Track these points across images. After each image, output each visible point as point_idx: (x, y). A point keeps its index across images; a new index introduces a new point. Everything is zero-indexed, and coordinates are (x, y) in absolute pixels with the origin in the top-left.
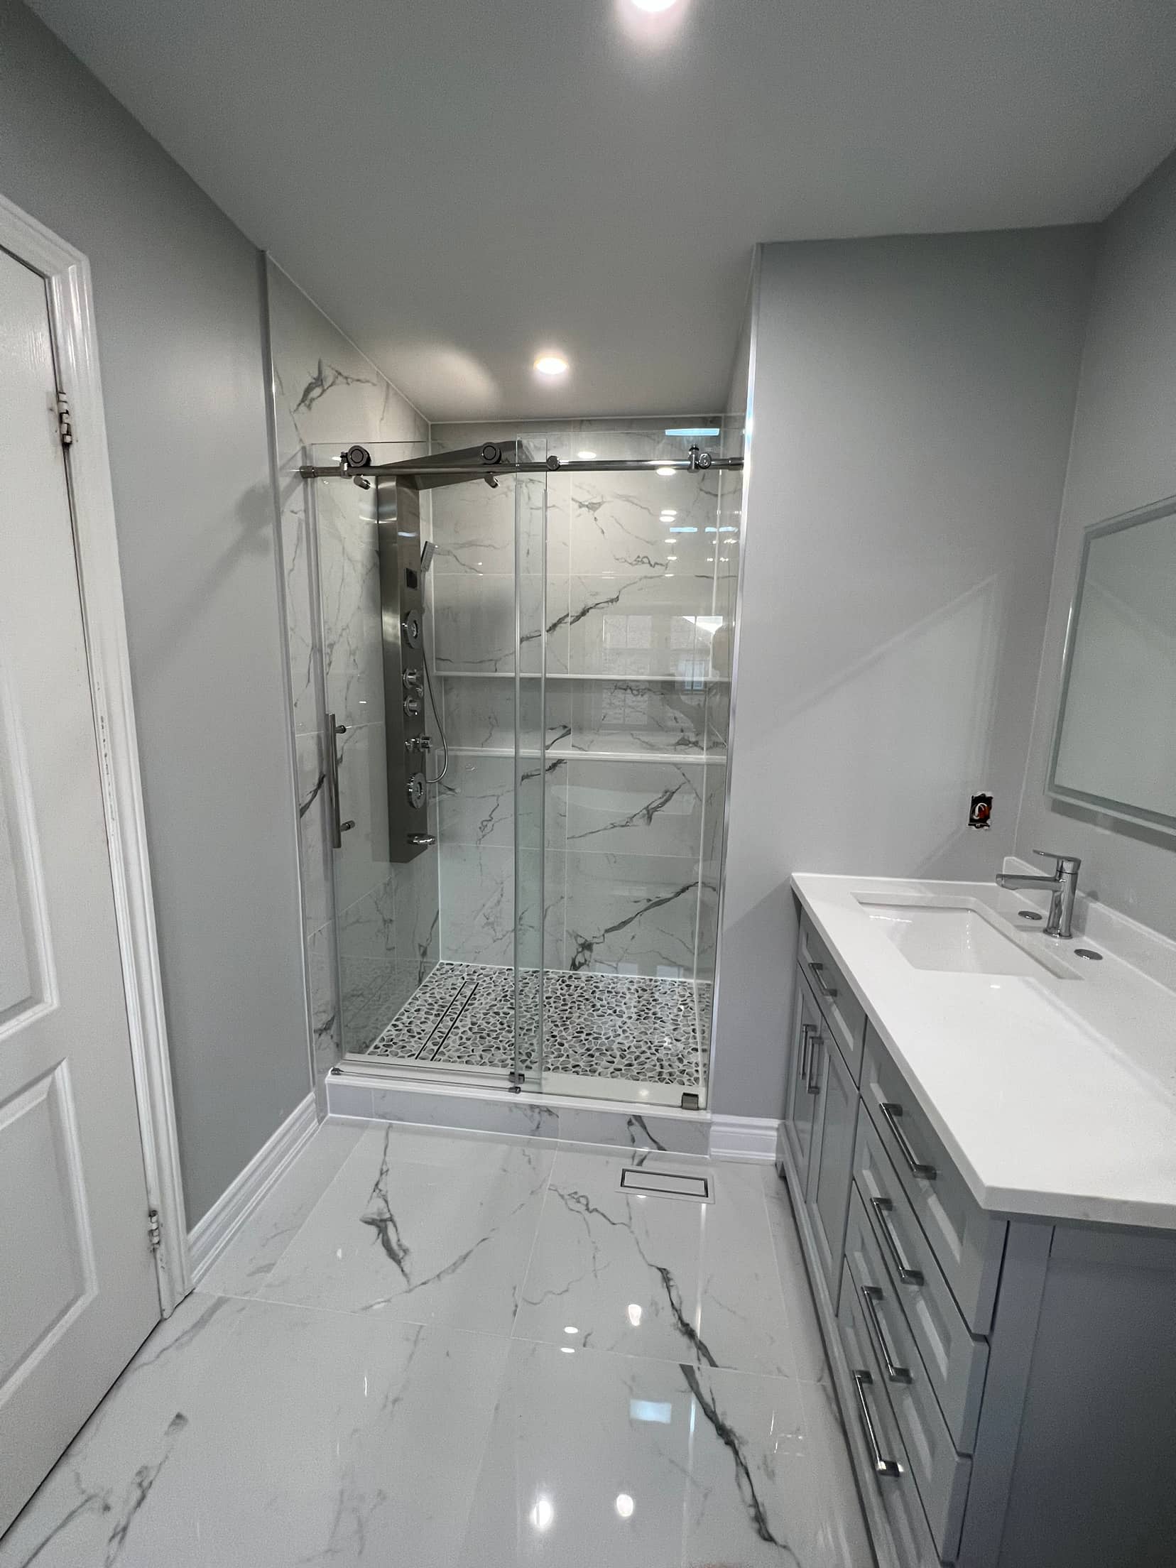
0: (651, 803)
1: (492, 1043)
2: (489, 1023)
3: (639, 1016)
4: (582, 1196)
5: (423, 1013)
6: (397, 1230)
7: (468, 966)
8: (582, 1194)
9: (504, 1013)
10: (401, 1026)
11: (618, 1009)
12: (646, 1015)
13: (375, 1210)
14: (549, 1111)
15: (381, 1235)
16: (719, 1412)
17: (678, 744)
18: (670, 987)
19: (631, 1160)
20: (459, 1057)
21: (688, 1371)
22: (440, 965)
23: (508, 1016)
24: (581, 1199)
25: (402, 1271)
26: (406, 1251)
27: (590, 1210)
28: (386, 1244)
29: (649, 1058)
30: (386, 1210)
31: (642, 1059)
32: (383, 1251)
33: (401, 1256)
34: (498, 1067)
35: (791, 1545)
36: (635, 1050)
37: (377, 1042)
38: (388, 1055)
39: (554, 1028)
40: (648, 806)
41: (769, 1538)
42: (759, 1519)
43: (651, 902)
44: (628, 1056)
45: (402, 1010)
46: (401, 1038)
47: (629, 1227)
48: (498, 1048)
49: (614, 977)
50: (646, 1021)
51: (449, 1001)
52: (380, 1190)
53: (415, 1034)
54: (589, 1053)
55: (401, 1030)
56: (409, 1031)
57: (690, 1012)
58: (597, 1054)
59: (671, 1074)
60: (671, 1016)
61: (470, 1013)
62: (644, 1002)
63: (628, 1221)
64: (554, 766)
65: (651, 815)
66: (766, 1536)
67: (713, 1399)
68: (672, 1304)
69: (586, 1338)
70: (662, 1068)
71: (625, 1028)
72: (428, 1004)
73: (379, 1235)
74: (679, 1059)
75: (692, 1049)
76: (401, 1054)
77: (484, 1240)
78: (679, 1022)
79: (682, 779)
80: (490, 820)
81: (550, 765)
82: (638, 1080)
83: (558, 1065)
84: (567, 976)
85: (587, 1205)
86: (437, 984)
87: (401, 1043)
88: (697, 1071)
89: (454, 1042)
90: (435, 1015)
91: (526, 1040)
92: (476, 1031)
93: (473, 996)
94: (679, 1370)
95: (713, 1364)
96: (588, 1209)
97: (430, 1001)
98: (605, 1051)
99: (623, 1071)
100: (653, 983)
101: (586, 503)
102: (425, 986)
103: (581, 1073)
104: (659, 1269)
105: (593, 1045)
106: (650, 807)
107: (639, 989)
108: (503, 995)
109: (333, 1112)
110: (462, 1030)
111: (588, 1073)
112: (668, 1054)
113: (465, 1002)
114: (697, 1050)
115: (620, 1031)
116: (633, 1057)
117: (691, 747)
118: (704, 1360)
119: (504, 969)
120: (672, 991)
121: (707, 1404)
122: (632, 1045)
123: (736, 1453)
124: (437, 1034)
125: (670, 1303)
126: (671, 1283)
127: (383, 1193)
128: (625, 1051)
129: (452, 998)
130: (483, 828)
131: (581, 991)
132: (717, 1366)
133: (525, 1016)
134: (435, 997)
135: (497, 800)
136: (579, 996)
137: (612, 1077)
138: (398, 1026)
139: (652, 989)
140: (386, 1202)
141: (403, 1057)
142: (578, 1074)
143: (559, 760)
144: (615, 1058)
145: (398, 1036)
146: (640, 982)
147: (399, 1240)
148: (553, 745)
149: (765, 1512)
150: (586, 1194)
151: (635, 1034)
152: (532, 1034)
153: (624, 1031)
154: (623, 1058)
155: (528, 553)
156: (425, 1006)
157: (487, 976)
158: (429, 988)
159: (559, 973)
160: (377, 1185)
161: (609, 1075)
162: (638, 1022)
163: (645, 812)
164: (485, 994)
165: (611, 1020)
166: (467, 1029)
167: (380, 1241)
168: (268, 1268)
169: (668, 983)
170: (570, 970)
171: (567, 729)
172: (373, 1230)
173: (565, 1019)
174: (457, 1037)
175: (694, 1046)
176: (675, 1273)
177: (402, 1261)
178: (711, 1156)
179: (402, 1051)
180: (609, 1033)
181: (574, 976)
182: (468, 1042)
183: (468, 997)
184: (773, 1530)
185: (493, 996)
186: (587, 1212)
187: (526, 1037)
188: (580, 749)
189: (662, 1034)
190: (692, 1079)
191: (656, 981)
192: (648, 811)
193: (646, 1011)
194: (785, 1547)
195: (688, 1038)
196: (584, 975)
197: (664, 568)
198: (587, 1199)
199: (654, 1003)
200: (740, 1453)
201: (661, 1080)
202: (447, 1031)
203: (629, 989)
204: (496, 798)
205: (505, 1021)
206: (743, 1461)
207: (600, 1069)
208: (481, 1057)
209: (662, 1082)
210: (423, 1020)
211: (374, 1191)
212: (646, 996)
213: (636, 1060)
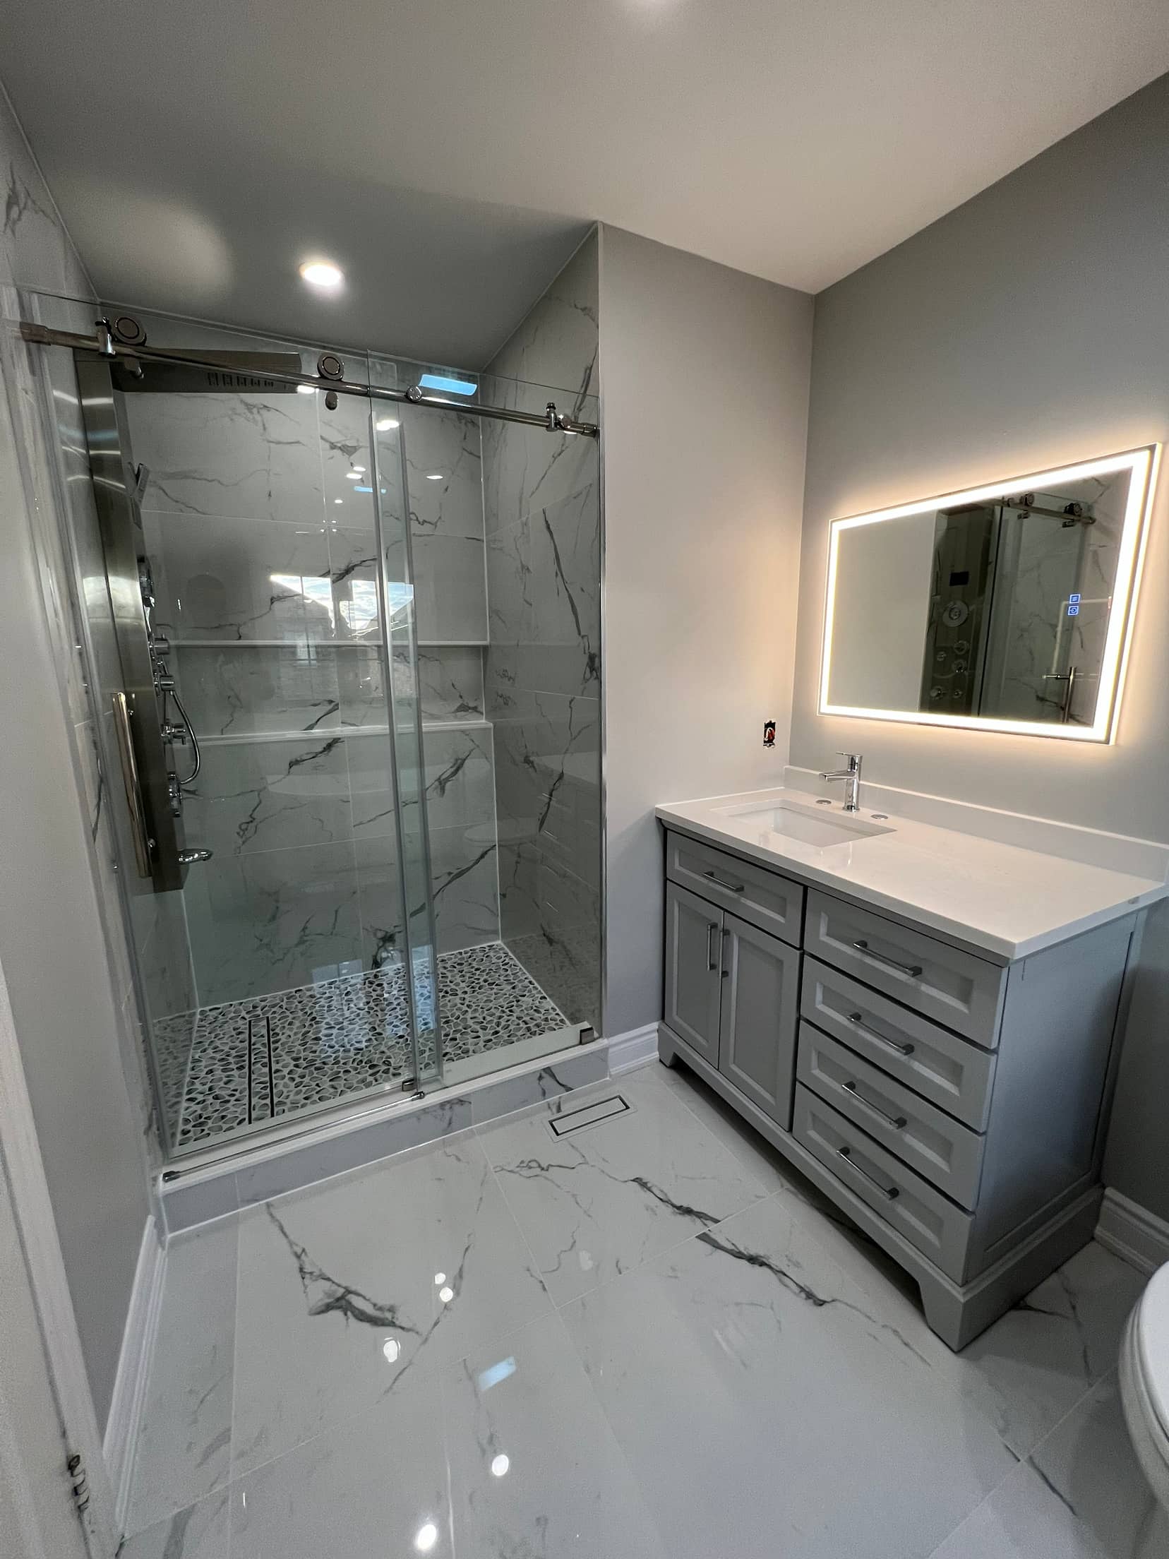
0: (442, 774)
1: (335, 1069)
2: (315, 1052)
3: (473, 987)
4: (530, 1162)
5: (220, 1072)
6: (364, 1298)
7: (242, 1003)
8: (529, 1160)
9: (326, 1036)
10: (200, 1098)
11: (449, 989)
12: (478, 986)
13: (321, 1295)
14: (460, 1101)
15: (349, 1313)
16: (742, 1249)
17: (459, 710)
18: (482, 954)
19: (550, 1112)
20: (306, 1098)
21: (704, 1238)
22: (200, 1015)
23: (333, 1037)
24: (531, 1164)
25: (403, 1328)
26: (392, 1309)
27: (545, 1168)
28: (362, 1317)
29: (509, 1020)
30: (334, 1287)
31: (503, 1023)
32: (366, 1326)
33: (390, 1317)
34: (362, 1088)
35: (835, 1296)
36: (491, 1018)
37: (181, 1127)
38: (209, 1134)
39: (395, 1029)
40: (440, 777)
41: (821, 1303)
42: (810, 1296)
43: (452, 876)
44: (489, 1026)
45: (188, 1079)
46: (210, 1109)
47: (587, 1163)
48: (347, 1072)
49: (423, 962)
50: (482, 990)
51: (244, 1049)
52: (311, 1273)
53: (227, 1098)
54: (449, 1037)
55: (204, 1101)
56: (216, 1098)
57: (516, 969)
58: (458, 1036)
59: (538, 1025)
60: (502, 978)
61: (282, 1050)
62: (468, 975)
63: (583, 1159)
64: (329, 747)
65: (444, 787)
66: (822, 1303)
67: (733, 1244)
68: (661, 1199)
69: (617, 1266)
70: (526, 1024)
71: (467, 1003)
72: (219, 1061)
73: (346, 1314)
74: (535, 1010)
75: (541, 999)
76: (225, 1127)
77: (467, 1249)
78: (512, 981)
79: (471, 745)
80: (252, 822)
81: (325, 746)
82: (513, 1042)
83: (426, 1061)
84: (372, 976)
85: (540, 1166)
86: (213, 1035)
87: (216, 1115)
88: (557, 1014)
89: (286, 1086)
90: (237, 1068)
91: (373, 1051)
92: (305, 1065)
93: (271, 1033)
94: (697, 1240)
95: (716, 1221)
96: (543, 1169)
97: (218, 1056)
98: (464, 1030)
99: (494, 1041)
100: (464, 955)
101: (339, 445)
102: (198, 1043)
103: (455, 1059)
104: (633, 1180)
105: (448, 1029)
106: (442, 779)
107: (455, 965)
108: (309, 1018)
109: (173, 1230)
110: (286, 1071)
111: (462, 1055)
112: (522, 1010)
113: (266, 1041)
114: (545, 998)
115: (465, 1008)
116: (494, 1025)
117: (471, 712)
118: (708, 1222)
119: (291, 992)
120: (487, 957)
121: (732, 1250)
122: (484, 1015)
123: (769, 1267)
124: (256, 1088)
125: (658, 1200)
126: (649, 1185)
127: (317, 1273)
128: (483, 1022)
129: (247, 1043)
130: (241, 833)
131: (397, 986)
132: (719, 1221)
133: (353, 1030)
134: (223, 1050)
135: (259, 794)
136: (399, 991)
137: (488, 1049)
138: (196, 1099)
139: (467, 961)
140: (328, 1279)
141: (232, 1128)
142: (453, 1061)
143: (334, 739)
144: (477, 1032)
145: (205, 1109)
146: (451, 959)
147: (375, 1305)
148: (319, 723)
149: (811, 1290)
150: (533, 1158)
151: (481, 1004)
152: (375, 1042)
153: (468, 1006)
154: (485, 1030)
155: (270, 495)
156: (215, 1064)
157: (274, 1006)
158: (207, 1044)
159: (360, 976)
160: (301, 1270)
161: (483, 1049)
162: (475, 993)
163: (437, 783)
164: (286, 1025)
165: (449, 1001)
166: (291, 1067)
167: (352, 1320)
168: (224, 1437)
169: (477, 951)
170: (372, 969)
171: (333, 704)
172: (336, 1315)
173: (400, 1017)
174: (286, 1080)
175: (540, 996)
176: (646, 1178)
177: (395, 1321)
178: (611, 1076)
179: (224, 1123)
180: (455, 1013)
181: (379, 974)
182: (304, 1079)
183: (266, 1035)
184: (822, 1297)
185: (297, 1023)
186: (543, 1172)
187: (371, 1048)
188: (354, 725)
189: (505, 996)
190: (558, 1022)
191: (466, 953)
192: (440, 783)
193: (477, 982)
194: (833, 1301)
195: (530, 991)
196: (390, 969)
197: (434, 527)
198: (535, 1161)
199: (478, 972)
200: (773, 1266)
201: (534, 1034)
202: (267, 1079)
203: (445, 968)
204: (256, 793)
205: (333, 1043)
206: (778, 1269)
207: (471, 1048)
208: (333, 1087)
209: (535, 1035)
210: (225, 1079)
211: (303, 1278)
212: (466, 968)
213: (498, 1026)
